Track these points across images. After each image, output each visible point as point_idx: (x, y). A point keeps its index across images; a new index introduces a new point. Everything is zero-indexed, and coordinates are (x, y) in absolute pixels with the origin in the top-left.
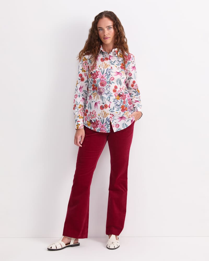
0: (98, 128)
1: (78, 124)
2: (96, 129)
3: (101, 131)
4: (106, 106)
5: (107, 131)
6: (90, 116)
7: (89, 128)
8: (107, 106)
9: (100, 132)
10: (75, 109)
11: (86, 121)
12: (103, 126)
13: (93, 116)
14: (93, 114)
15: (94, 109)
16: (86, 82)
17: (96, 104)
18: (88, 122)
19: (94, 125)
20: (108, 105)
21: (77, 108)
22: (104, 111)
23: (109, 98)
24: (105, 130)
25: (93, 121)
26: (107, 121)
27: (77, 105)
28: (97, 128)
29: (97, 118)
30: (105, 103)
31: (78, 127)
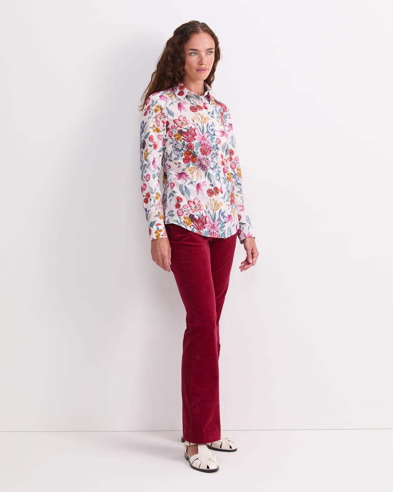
0: (206, 230)
1: (158, 229)
2: (202, 231)
3: (211, 234)
4: (216, 191)
5: (220, 235)
6: (189, 208)
7: (189, 229)
8: (218, 191)
9: (209, 236)
10: (149, 201)
11: (182, 217)
12: (214, 225)
13: (196, 207)
14: (194, 204)
15: (197, 196)
16: (160, 151)
17: (198, 186)
18: (185, 218)
19: (198, 223)
20: (219, 188)
21: (152, 200)
22: (214, 200)
23: (218, 175)
24: (217, 233)
25: (197, 217)
26: (221, 216)
27: (151, 195)
28: (204, 230)
29: (202, 212)
30: (214, 185)
31: (159, 234)
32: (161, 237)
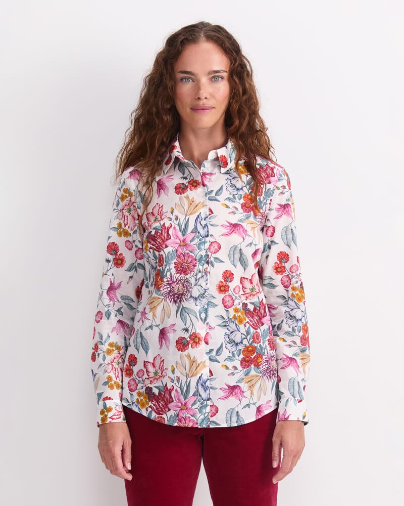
0: (171, 413)
1: (105, 405)
2: (164, 416)
3: (180, 420)
4: (195, 339)
5: (199, 422)
6: (146, 376)
7: (145, 413)
8: (199, 339)
9: (176, 424)
10: (97, 357)
11: (135, 393)
12: (185, 404)
13: (156, 373)
14: (154, 366)
15: (159, 352)
16: (130, 269)
17: (163, 333)
18: (139, 394)
19: (158, 402)
20: (203, 335)
21: (101, 356)
22: (189, 356)
23: (206, 311)
24: (192, 418)
25: (156, 391)
26: (200, 387)
27: (100, 346)
28: (169, 414)
29: (166, 380)
30: (190, 329)
31: (106, 416)
32: (109, 420)
